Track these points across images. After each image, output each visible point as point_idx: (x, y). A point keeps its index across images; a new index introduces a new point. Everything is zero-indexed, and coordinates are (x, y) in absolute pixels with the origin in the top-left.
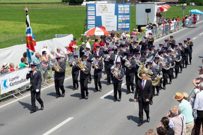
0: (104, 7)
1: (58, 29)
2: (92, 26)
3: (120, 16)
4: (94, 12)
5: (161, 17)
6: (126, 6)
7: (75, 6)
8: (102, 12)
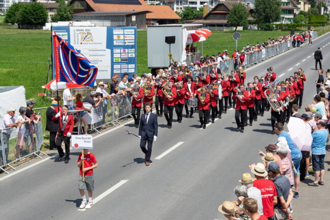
0: (85, 34)
3: (117, 51)
5: (194, 51)
6: (127, 31)
7: (30, 30)
8: (81, 43)
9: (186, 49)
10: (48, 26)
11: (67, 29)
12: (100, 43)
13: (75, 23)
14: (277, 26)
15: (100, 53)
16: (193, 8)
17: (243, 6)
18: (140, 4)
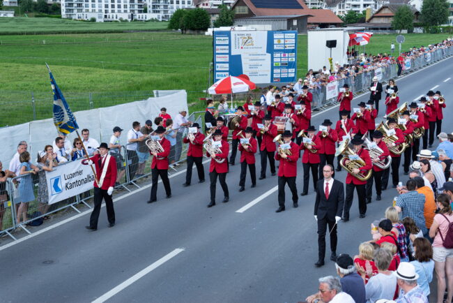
1: (160, 80)
2: (224, 73)
3: (277, 55)
4: (227, 47)
6: (287, 35)
8: (242, 48)
9: (348, 53)
10: (210, 32)
11: (228, 34)
12: (261, 48)
13: (237, 28)
14: (444, 28)
15: (260, 57)
16: (356, 11)
17: (407, 8)
18: (301, 8)
